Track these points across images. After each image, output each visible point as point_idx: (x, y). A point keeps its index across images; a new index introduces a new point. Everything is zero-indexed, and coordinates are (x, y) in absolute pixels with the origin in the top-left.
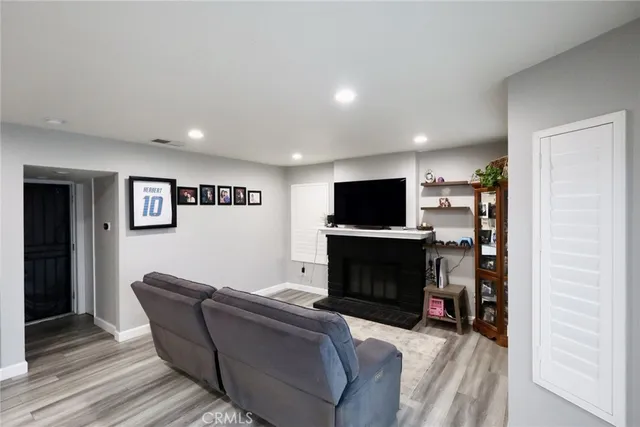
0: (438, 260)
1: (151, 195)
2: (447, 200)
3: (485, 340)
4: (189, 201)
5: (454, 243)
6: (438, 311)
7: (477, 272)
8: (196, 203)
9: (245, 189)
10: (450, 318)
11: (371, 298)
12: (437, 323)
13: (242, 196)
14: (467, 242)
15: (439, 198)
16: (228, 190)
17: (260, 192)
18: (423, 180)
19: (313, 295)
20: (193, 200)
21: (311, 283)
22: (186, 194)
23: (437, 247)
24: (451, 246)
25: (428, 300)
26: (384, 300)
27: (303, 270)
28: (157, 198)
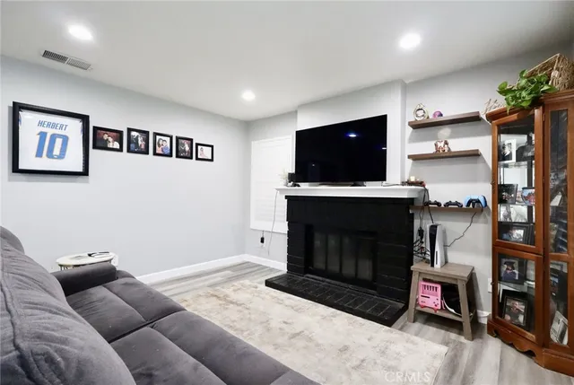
0: (434, 229)
1: (50, 132)
2: (446, 143)
3: (511, 353)
4: (110, 145)
5: (457, 203)
6: (432, 300)
7: (495, 246)
8: (121, 150)
9: (191, 140)
10: (450, 314)
11: (339, 277)
12: (431, 319)
13: (187, 148)
14: (478, 201)
15: (434, 142)
16: (168, 139)
17: (212, 147)
18: (412, 119)
19: (272, 270)
20: (117, 145)
21: (268, 255)
22: (106, 137)
23: (430, 211)
24: (452, 209)
25: (417, 284)
26: (355, 281)
27: (262, 241)
28: (60, 136)
